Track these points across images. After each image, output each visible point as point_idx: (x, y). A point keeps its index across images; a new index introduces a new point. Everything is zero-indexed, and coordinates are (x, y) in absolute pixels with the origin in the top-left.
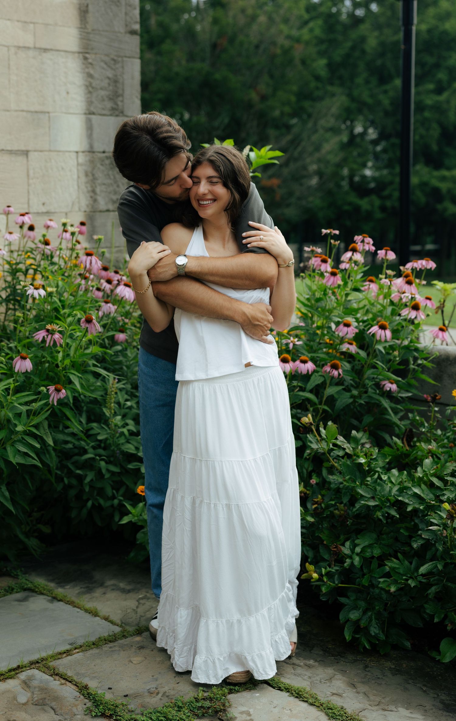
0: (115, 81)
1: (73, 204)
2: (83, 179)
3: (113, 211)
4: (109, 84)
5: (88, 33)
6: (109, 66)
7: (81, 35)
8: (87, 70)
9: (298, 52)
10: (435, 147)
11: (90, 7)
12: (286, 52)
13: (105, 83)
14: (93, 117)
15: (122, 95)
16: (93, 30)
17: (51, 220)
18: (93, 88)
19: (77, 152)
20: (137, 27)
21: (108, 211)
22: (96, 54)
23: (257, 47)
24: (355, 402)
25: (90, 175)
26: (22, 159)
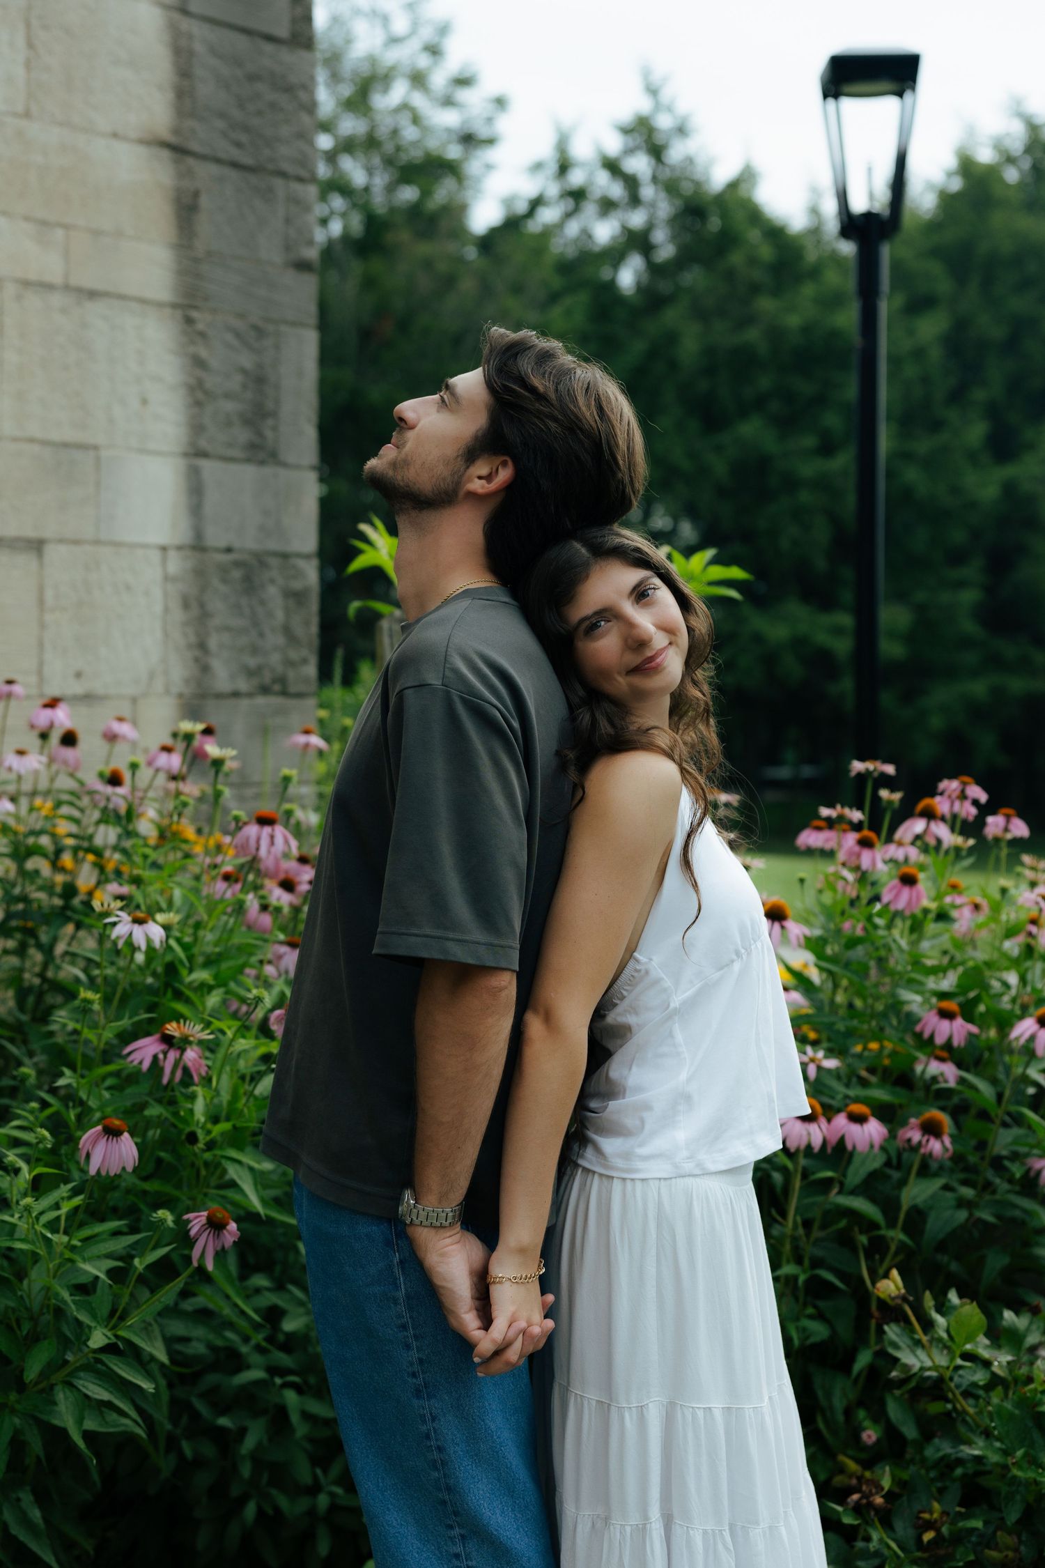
0: (259, 380)
1: (152, 676)
2: (178, 615)
3: (250, 695)
4: (245, 387)
5: (196, 260)
6: (245, 344)
7: (179, 263)
8: (191, 350)
11: (204, 201)
13: (235, 382)
14: (204, 464)
15: (274, 414)
16: (209, 254)
17: (120, 719)
18: (206, 392)
19: (164, 549)
20: (314, 254)
21: (236, 694)
22: (214, 311)
25: (195, 605)
26: (26, 561)
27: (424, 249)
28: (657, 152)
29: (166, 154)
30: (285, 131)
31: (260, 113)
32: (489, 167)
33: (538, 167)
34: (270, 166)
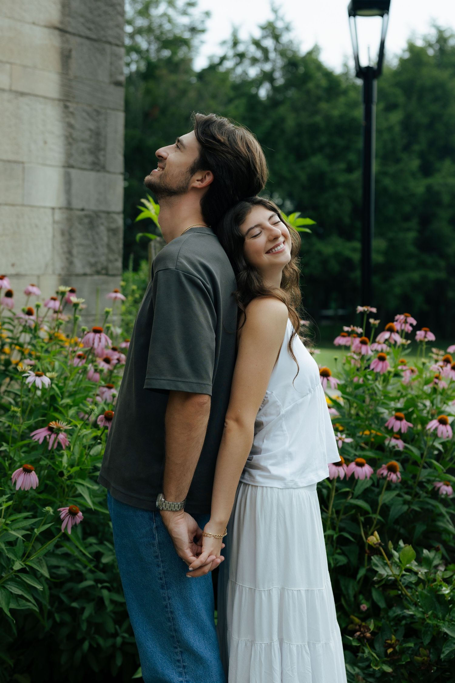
0: (97, 134)
1: (47, 266)
2: (59, 238)
3: (91, 275)
4: (91, 137)
5: (70, 80)
6: (92, 118)
7: (62, 81)
8: (67, 120)
11: (74, 54)
13: (87, 135)
14: (73, 172)
15: (104, 149)
16: (76, 77)
17: (32, 285)
18: (73, 139)
19: (53, 209)
20: (123, 78)
21: (85, 275)
22: (78, 103)
25: (67, 234)
27: (173, 78)
28: (276, 37)
29: (57, 32)
30: (111, 23)
31: (99, 16)
32: (202, 42)
33: (224, 43)
34: (104, 39)
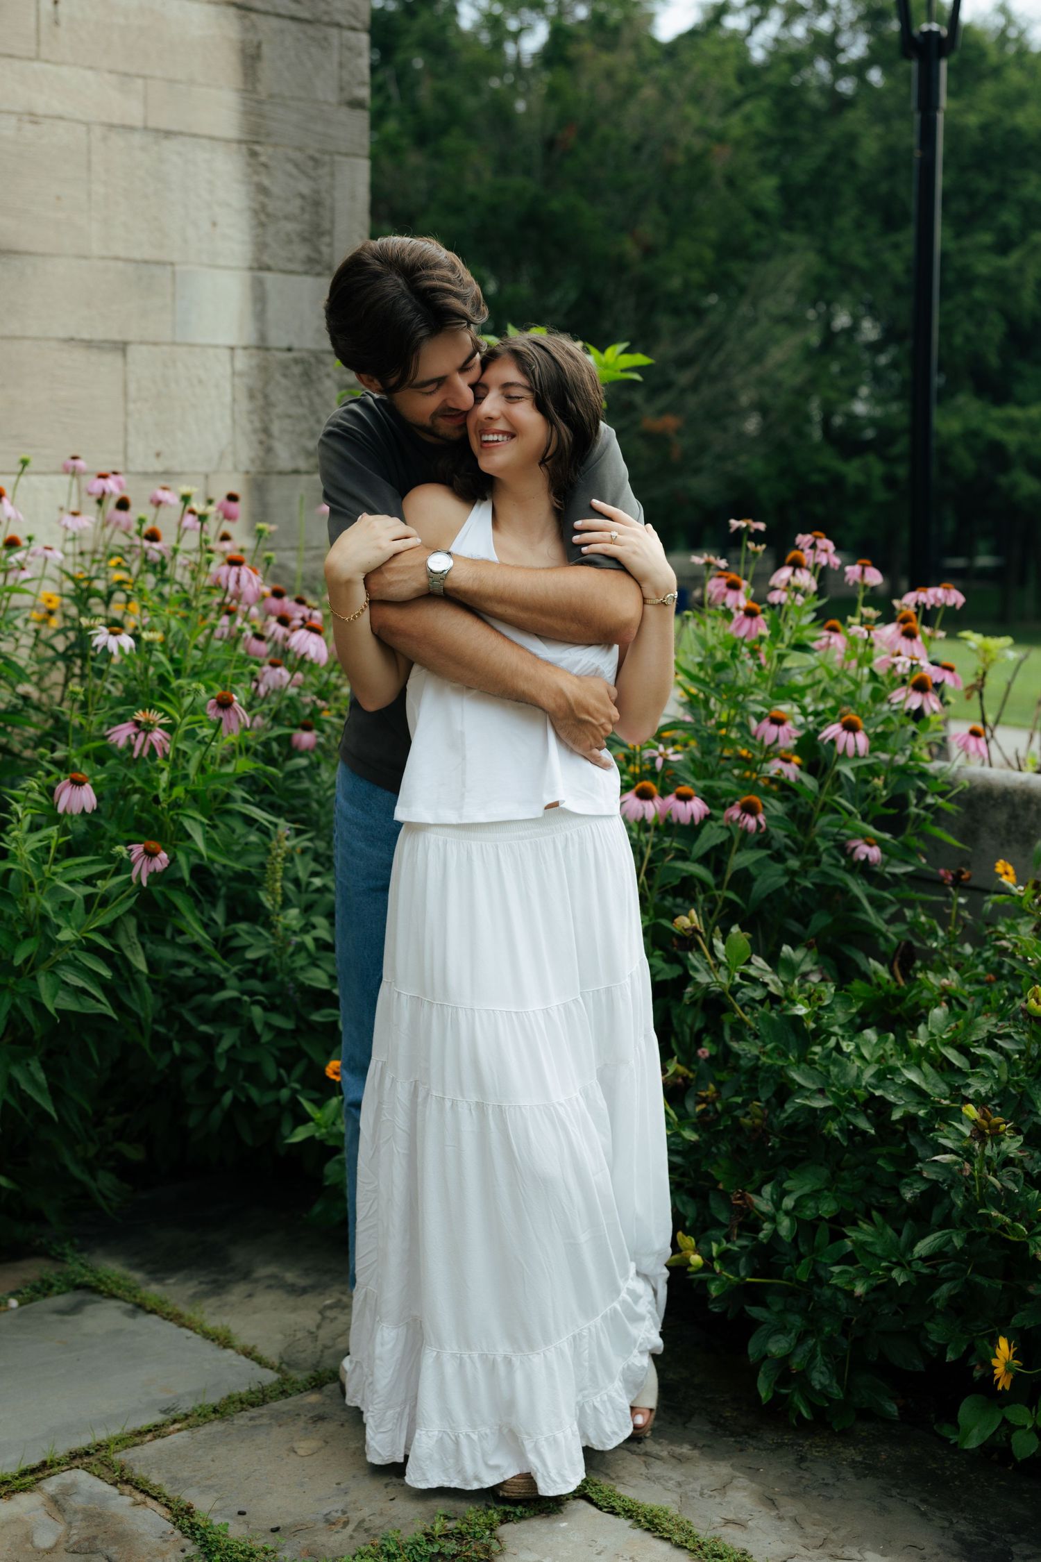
0: (315, 203)
1: (222, 456)
2: (244, 405)
3: (308, 473)
4: (303, 209)
5: (260, 102)
6: (303, 172)
7: (245, 105)
8: (256, 178)
9: (721, 159)
10: (993, 360)
11: (266, 51)
12: (696, 160)
13: (294, 206)
14: (268, 276)
15: (330, 233)
16: (271, 96)
17: (164, 489)
18: (268, 215)
19: (232, 349)
20: (364, 93)
21: (296, 472)
22: (276, 145)
23: (637, 148)
24: (791, 884)
25: (259, 396)
26: (113, 359)
27: (606, 60)
29: (232, 11)
34: (326, 18)
